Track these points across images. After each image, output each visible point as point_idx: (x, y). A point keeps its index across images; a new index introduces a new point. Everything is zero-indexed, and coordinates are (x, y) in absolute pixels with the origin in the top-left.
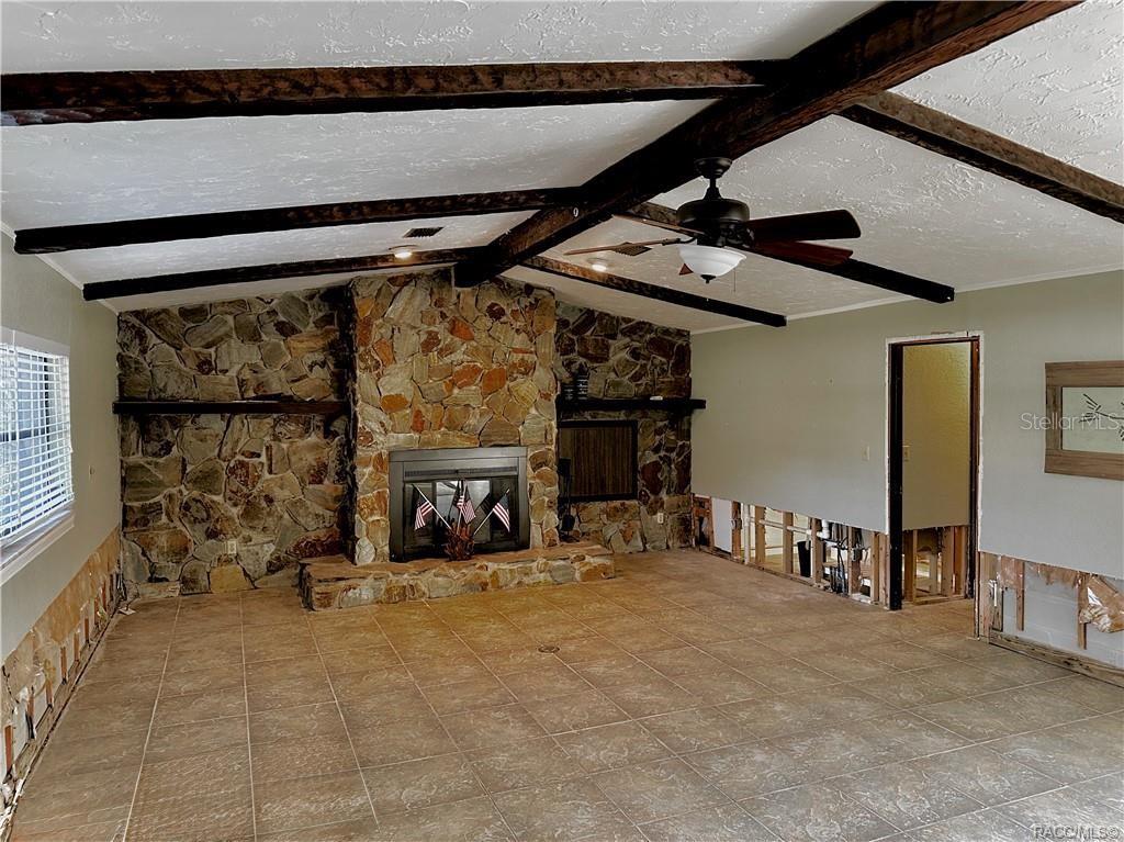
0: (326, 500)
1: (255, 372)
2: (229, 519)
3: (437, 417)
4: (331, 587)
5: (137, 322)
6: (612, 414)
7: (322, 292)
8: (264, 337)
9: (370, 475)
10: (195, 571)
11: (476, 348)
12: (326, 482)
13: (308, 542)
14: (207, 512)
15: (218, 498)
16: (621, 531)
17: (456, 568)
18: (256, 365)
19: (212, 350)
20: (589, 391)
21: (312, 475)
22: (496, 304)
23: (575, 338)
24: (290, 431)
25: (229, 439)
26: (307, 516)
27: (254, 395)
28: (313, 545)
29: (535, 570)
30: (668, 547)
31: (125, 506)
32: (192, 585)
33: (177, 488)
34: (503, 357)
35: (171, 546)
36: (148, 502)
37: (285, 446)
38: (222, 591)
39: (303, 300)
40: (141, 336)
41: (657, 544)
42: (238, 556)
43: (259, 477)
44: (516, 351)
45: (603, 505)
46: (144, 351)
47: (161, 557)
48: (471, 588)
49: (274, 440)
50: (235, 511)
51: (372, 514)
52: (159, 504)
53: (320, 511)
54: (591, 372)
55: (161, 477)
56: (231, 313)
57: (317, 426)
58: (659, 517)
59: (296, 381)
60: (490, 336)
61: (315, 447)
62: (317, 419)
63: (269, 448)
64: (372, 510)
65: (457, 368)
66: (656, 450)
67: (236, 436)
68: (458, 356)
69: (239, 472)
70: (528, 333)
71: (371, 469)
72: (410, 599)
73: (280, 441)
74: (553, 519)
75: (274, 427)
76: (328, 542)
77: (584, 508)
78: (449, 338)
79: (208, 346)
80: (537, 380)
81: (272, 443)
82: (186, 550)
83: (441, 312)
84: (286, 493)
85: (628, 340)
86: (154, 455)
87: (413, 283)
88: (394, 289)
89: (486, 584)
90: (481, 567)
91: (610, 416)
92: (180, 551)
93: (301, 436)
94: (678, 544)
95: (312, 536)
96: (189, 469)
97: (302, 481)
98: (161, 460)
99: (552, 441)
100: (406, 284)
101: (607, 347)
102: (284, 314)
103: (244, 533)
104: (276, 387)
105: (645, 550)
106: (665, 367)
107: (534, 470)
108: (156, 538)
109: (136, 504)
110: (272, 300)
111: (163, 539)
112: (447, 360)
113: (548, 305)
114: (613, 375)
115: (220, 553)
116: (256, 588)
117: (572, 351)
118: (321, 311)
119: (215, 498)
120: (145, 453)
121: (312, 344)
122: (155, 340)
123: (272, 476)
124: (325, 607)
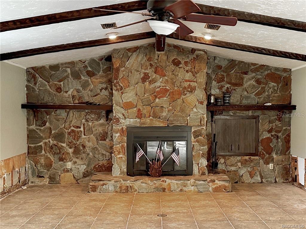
0: (107, 148)
1: (78, 92)
2: (68, 153)
3: (148, 112)
4: (97, 184)
5: (33, 71)
6: (244, 112)
7: (106, 57)
8: (82, 77)
9: (118, 137)
10: (55, 174)
11: (167, 80)
12: (107, 140)
13: (99, 166)
14: (60, 150)
15: (64, 145)
16: (248, 171)
17: (151, 181)
18: (78, 89)
19: (62, 83)
20: (231, 101)
21: (101, 137)
22: (177, 59)
23: (225, 74)
24: (92, 118)
25: (68, 121)
26: (99, 154)
27: (78, 102)
28: (101, 167)
29: (189, 185)
30: (276, 182)
31: (28, 146)
32: (53, 180)
33: (48, 140)
34: (180, 84)
35: (46, 163)
36: (37, 145)
37: (90, 124)
38: (65, 183)
39: (98, 61)
40: (34, 77)
41: (269, 179)
42: (71, 169)
43: (80, 137)
44: (186, 81)
45: (239, 158)
46: (35, 84)
47: (41, 167)
48: (157, 190)
49: (86, 121)
50: (71, 151)
51: (119, 154)
52: (41, 146)
53: (104, 152)
54: (233, 91)
55: (42, 135)
56: (69, 67)
57: (104, 116)
58: (271, 166)
59: (95, 96)
60: (174, 74)
61: (102, 125)
62: (104, 113)
63: (84, 125)
64: (119, 152)
65: (158, 89)
66: (270, 131)
67: (71, 119)
68: (158, 84)
69: (72, 134)
70: (192, 72)
71: (118, 134)
72: (130, 192)
73: (88, 122)
74: (204, 162)
75: (86, 116)
76: (107, 166)
77: (229, 159)
78: (154, 76)
79: (60, 81)
80: (196, 95)
81: (85, 123)
82: (51, 165)
83: (150, 64)
84: (91, 144)
85: (254, 74)
86: (39, 126)
87: (138, 51)
88: (130, 54)
89: (165, 189)
90: (163, 181)
91: (243, 113)
92: (49, 166)
93: (97, 120)
94: (282, 180)
95: (101, 163)
96: (53, 132)
97: (97, 139)
98: (42, 128)
99: (204, 124)
100: (135, 51)
101: (242, 79)
102: (91, 67)
103: (74, 160)
104: (86, 99)
105: (262, 182)
106: (276, 88)
107: (195, 138)
108: (40, 160)
109: (32, 145)
110: (85, 61)
111: (43, 160)
112: (153, 86)
113: (203, 58)
114: (246, 93)
115: (64, 167)
116: (78, 183)
117: (223, 80)
118: (105, 65)
119: (63, 145)
120: (36, 125)
121: (101, 80)
122: (40, 79)
123: (86, 136)
124: (94, 192)
